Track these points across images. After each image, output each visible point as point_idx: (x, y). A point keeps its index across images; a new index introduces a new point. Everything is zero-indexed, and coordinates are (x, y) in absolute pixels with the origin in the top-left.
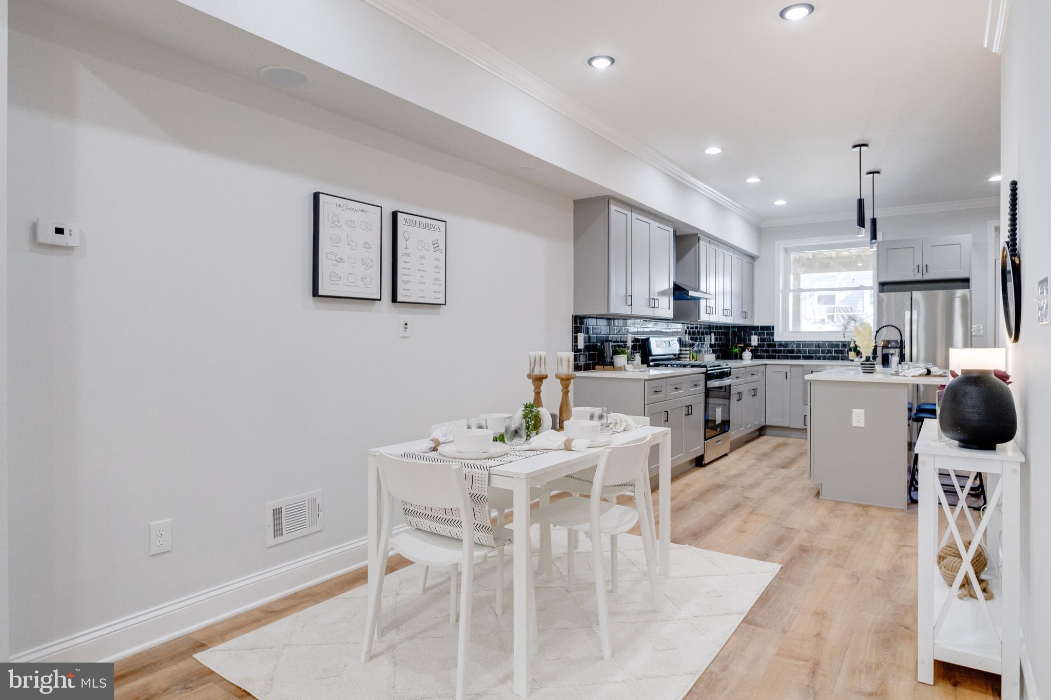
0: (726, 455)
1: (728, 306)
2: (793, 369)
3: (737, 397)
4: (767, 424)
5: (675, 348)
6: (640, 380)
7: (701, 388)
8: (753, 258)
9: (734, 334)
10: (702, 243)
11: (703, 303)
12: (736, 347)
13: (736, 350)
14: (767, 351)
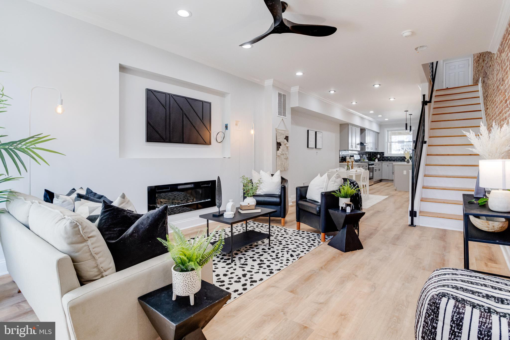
0: (372, 185)
1: (372, 147)
2: (390, 164)
3: (375, 170)
4: (383, 179)
5: (359, 158)
6: (356, 164)
7: (367, 167)
8: (378, 133)
9: (373, 154)
10: (366, 131)
11: (366, 146)
12: (373, 158)
13: (374, 159)
14: (382, 159)
